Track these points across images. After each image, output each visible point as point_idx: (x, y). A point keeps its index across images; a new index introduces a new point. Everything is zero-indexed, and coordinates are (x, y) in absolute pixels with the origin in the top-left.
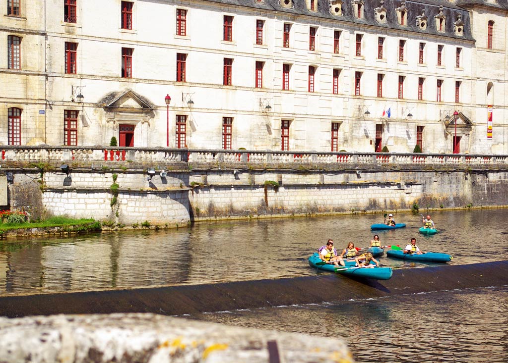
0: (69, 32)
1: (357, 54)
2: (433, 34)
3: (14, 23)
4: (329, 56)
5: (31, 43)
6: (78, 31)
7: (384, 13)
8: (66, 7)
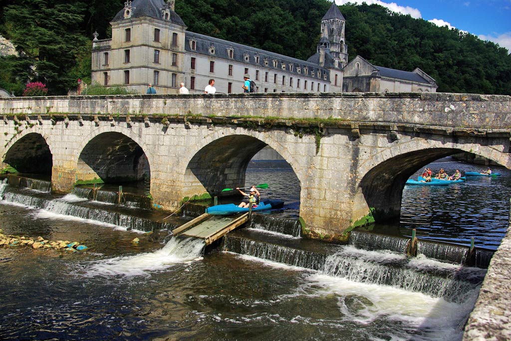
0: (192, 73)
1: (290, 86)
2: (316, 78)
3: (174, 69)
4: (272, 84)
5: (179, 76)
6: (195, 73)
7: (300, 70)
8: (192, 63)
